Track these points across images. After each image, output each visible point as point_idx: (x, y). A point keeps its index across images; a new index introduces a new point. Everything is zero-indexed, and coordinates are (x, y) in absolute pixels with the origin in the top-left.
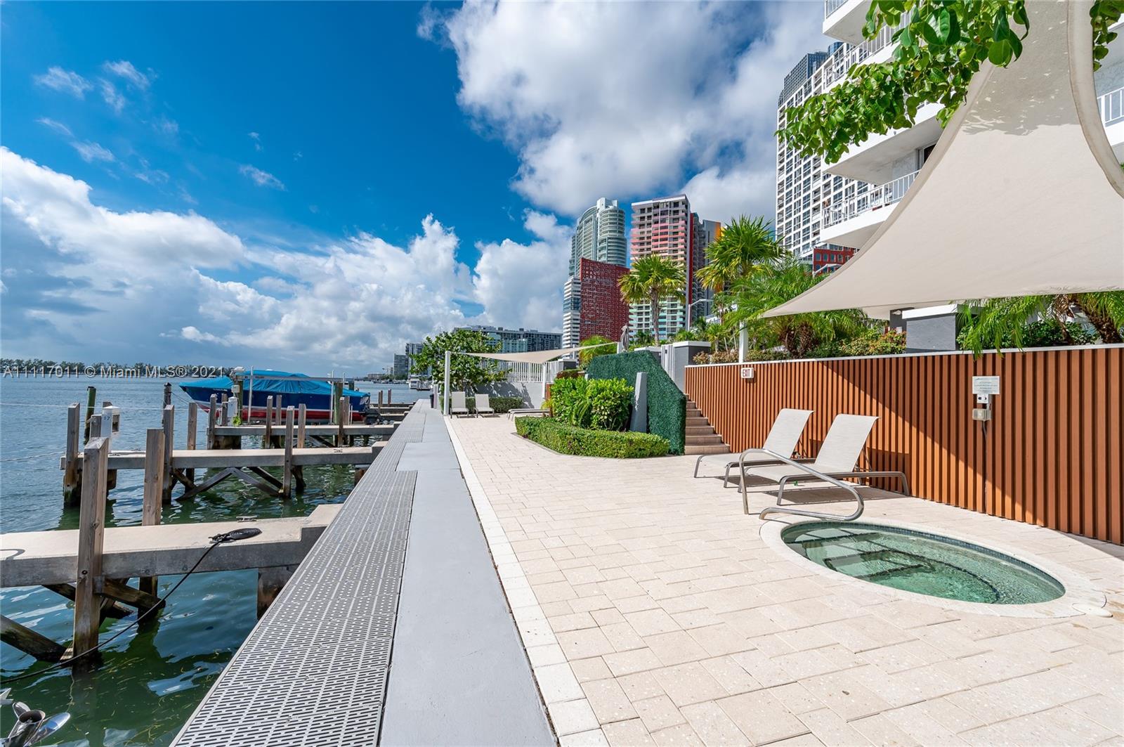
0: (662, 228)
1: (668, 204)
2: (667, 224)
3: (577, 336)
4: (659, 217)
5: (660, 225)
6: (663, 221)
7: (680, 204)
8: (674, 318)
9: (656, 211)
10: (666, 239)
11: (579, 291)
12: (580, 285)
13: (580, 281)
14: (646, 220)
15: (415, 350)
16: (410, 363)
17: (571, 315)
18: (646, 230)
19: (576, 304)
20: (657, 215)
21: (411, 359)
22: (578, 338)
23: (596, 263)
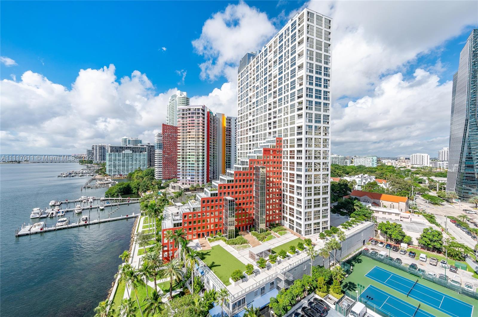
0: (192, 120)
1: (195, 109)
2: (194, 119)
3: (161, 162)
4: (190, 115)
5: (191, 119)
6: (193, 117)
7: (201, 110)
8: (198, 164)
9: (189, 112)
10: (194, 126)
11: (162, 140)
12: (162, 137)
13: (162, 135)
14: (185, 115)
15: (98, 148)
16: (95, 154)
17: (157, 151)
18: (185, 120)
19: (160, 146)
20: (189, 114)
21: (95, 153)
22: (162, 163)
23: (171, 126)
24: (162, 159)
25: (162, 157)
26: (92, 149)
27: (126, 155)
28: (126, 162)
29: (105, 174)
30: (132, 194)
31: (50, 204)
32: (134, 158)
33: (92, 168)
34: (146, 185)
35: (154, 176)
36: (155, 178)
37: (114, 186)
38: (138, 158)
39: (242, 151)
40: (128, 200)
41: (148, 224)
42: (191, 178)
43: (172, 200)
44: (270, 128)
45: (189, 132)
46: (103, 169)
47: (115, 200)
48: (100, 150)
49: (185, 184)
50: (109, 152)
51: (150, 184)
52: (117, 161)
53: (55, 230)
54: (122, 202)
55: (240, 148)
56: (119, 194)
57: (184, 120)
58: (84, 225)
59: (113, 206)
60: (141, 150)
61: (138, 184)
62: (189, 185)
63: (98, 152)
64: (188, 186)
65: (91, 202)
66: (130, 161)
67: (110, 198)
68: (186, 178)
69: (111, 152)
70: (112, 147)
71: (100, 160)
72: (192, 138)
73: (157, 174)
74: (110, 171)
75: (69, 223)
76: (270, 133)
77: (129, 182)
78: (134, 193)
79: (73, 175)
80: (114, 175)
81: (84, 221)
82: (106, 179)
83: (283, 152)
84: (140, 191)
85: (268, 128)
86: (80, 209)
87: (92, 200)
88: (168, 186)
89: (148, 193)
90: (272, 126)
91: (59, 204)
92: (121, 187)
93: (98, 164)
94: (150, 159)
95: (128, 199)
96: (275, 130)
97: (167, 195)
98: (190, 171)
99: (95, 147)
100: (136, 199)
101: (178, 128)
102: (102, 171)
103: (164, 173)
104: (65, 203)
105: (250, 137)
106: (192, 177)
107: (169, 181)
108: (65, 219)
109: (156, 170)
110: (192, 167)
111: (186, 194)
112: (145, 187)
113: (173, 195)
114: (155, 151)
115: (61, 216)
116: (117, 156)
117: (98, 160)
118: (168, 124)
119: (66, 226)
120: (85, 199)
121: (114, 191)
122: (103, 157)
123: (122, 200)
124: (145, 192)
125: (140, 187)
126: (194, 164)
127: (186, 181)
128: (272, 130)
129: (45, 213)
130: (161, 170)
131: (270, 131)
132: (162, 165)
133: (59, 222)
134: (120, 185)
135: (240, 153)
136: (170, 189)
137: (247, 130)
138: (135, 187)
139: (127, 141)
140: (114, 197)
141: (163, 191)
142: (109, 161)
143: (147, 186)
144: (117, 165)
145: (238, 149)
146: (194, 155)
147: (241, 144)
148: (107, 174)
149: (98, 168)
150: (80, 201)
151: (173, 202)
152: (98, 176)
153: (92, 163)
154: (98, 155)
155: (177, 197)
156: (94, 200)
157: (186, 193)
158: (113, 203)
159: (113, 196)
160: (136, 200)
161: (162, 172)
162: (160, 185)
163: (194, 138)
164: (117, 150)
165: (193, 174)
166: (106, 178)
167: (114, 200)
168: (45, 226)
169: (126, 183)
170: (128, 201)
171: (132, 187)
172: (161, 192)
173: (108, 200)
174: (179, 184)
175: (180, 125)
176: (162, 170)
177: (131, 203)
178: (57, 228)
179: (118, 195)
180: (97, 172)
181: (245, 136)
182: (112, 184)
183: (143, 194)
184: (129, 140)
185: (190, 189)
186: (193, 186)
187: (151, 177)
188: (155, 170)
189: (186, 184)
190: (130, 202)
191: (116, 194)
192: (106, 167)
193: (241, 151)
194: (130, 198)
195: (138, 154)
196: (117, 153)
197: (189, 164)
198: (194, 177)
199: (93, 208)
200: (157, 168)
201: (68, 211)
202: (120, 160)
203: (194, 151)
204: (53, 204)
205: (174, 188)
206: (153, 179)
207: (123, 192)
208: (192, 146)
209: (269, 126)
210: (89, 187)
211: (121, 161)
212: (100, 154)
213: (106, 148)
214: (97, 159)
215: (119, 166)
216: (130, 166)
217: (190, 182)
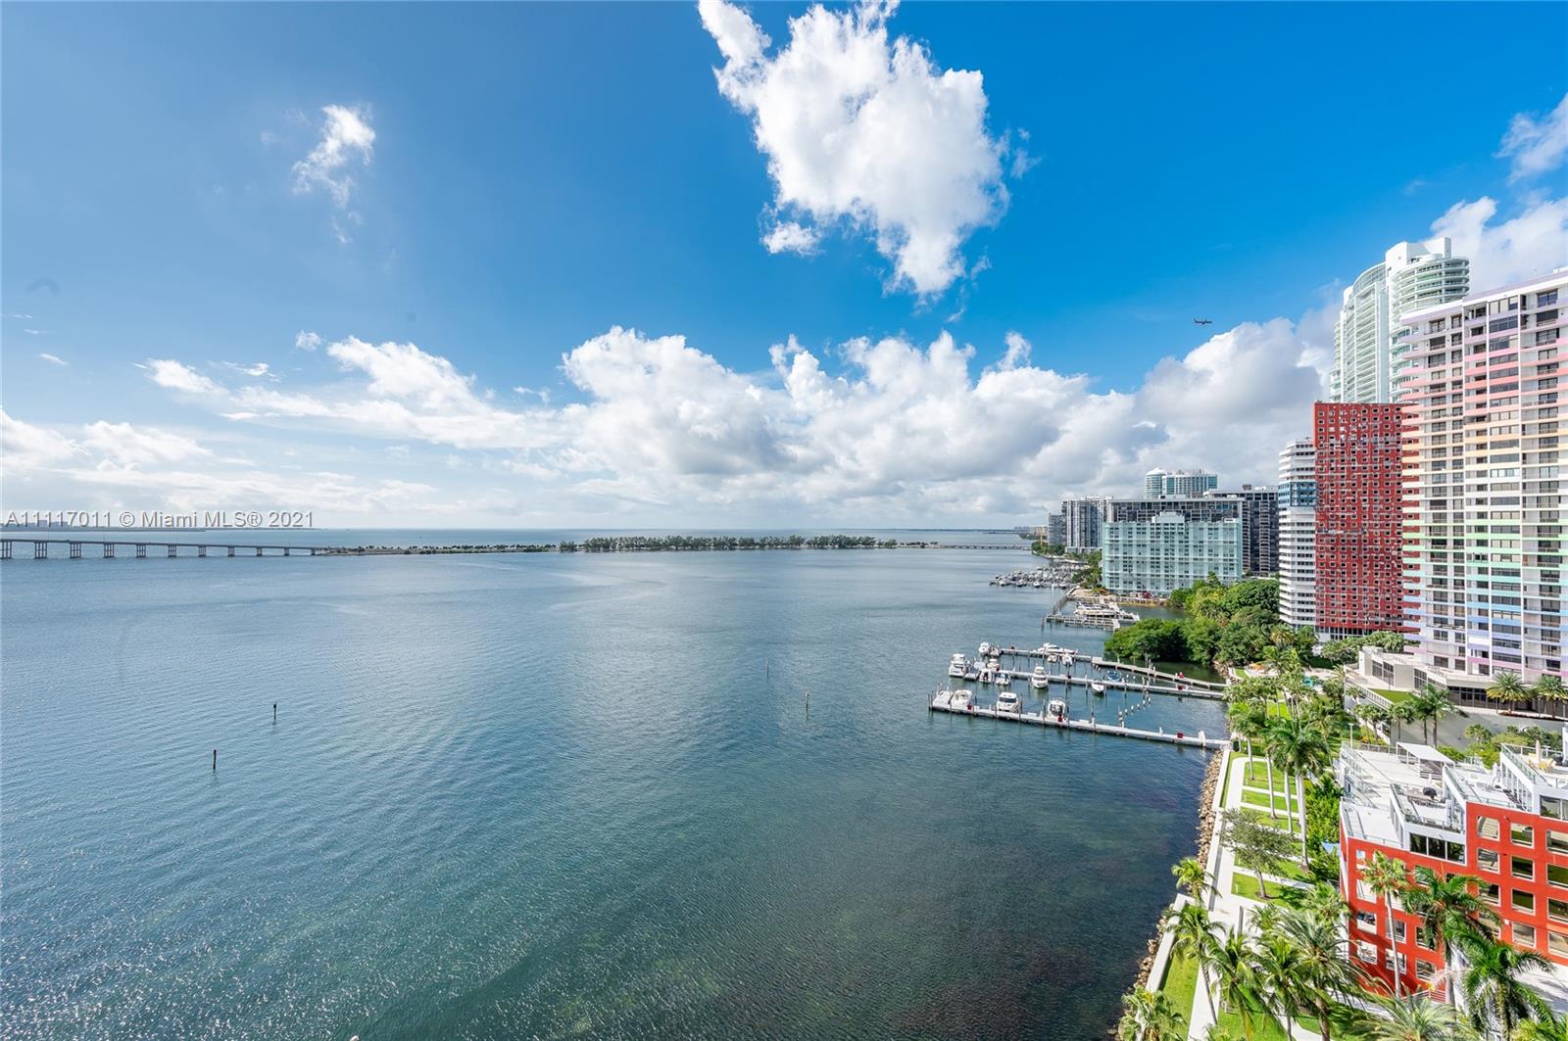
0: (1496, 360)
1: (1518, 300)
2: (1514, 349)
4: (1487, 337)
5: (1488, 355)
9: (1477, 322)
11: (1312, 469)
12: (1314, 457)
13: (1313, 449)
14: (1449, 343)
15: (1076, 509)
16: (1069, 528)
17: (1291, 515)
18: (1448, 366)
19: (1303, 496)
20: (1478, 331)
21: (1069, 523)
22: (1313, 560)
23: (1357, 406)
24: (1314, 544)
25: (1313, 536)
26: (1061, 514)
27: (1162, 531)
28: (1162, 552)
29: (1099, 586)
30: (1191, 666)
31: (981, 650)
32: (1191, 538)
33: (1063, 567)
34: (1245, 640)
35: (1276, 610)
36: (1282, 617)
37: (1127, 628)
38: (1206, 539)
40: (1177, 681)
41: (1269, 792)
42: (1497, 643)
43: (1378, 726)
45: (1480, 419)
46: (1092, 571)
47: (1135, 671)
48: (1083, 516)
49: (1452, 663)
50: (1110, 519)
51: (1261, 640)
52: (1134, 548)
53: (993, 718)
54: (1158, 683)
56: (1147, 656)
57: (1440, 368)
58: (1057, 726)
59: (1129, 689)
60: (1218, 511)
61: (1211, 633)
62: (1484, 670)
63: (1076, 522)
64: (1472, 678)
65: (1068, 665)
66: (1177, 549)
67: (1118, 664)
68: (1459, 637)
69: (1115, 520)
70: (1118, 504)
71: (1083, 543)
72: (1494, 445)
73: (1289, 605)
74: (1114, 578)
75: (1020, 710)
77: (1178, 622)
78: (1198, 663)
79: (1021, 582)
80: (1126, 593)
81: (1054, 713)
82: (1102, 602)
84: (1221, 659)
86: (1044, 679)
87: (1070, 660)
88: (1350, 659)
89: (1254, 672)
91: (996, 652)
92: (1154, 633)
93: (1076, 556)
94: (1254, 543)
95: (1176, 677)
97: (1347, 698)
98: (1490, 606)
99: (1069, 508)
100: (1208, 684)
101: (1404, 410)
102: (1089, 578)
103: (1326, 603)
104: (1009, 654)
106: (1501, 636)
107: (1350, 638)
108: (1013, 696)
109: (1288, 589)
110: (1503, 586)
111: (1462, 714)
112: (1241, 648)
113: (1385, 704)
114: (1281, 513)
115: (1005, 685)
116: (1134, 531)
117: (1076, 545)
118: (1342, 401)
119: (1016, 716)
120: (1052, 653)
121: (1131, 643)
122: (1091, 535)
123: (1158, 677)
124: (1240, 664)
125: (1220, 644)
126: (1516, 573)
127: (1462, 650)
129: (974, 670)
130: (1309, 587)
132: (1314, 568)
133: (1002, 700)
134: (1149, 628)
136: (1361, 671)
138: (1202, 643)
139: (1165, 482)
140: (1131, 663)
141: (1324, 674)
142: (1111, 549)
143: (1247, 645)
144: (1134, 560)
146: (1514, 530)
148: (1104, 588)
149: (1077, 567)
150: (1041, 656)
151: (1380, 733)
152: (1080, 592)
153: (1063, 552)
154: (1076, 530)
155: (1410, 719)
156: (1076, 660)
157: (1466, 709)
158: (1130, 680)
159: (1127, 658)
160: (1205, 687)
161: (1313, 599)
162: (1309, 647)
163: (1513, 443)
164: (1133, 512)
165: (1507, 620)
166: (1101, 599)
167: (1130, 670)
168: (976, 701)
169: (1168, 623)
170: (1177, 684)
171: (1189, 641)
172: (1315, 680)
173: (1114, 667)
174: (1419, 660)
175: (1421, 394)
176: (1314, 591)
177: (1189, 696)
178: (999, 714)
179: (1142, 658)
180: (1077, 579)
182: (1121, 619)
183: (1232, 672)
184: (1171, 480)
185: (1489, 694)
186: (1512, 685)
187: (1265, 612)
188: (1281, 587)
189: (1460, 665)
190: (1186, 690)
191: (1137, 654)
192: (1101, 565)
194: (1185, 675)
195: (1206, 525)
196: (1134, 524)
197: (1482, 571)
198: (1521, 638)
199: (1075, 684)
200: (1291, 579)
201: (1016, 678)
202: (1144, 546)
203: (1519, 508)
204: (986, 650)
205: (1384, 671)
206: (1272, 621)
207: (1159, 650)
208: (1502, 486)
210: (1060, 622)
211: (1148, 549)
212: (1083, 526)
213: (1100, 509)
214: (1074, 541)
215: (1141, 563)
216: (1177, 566)
217: (1490, 662)
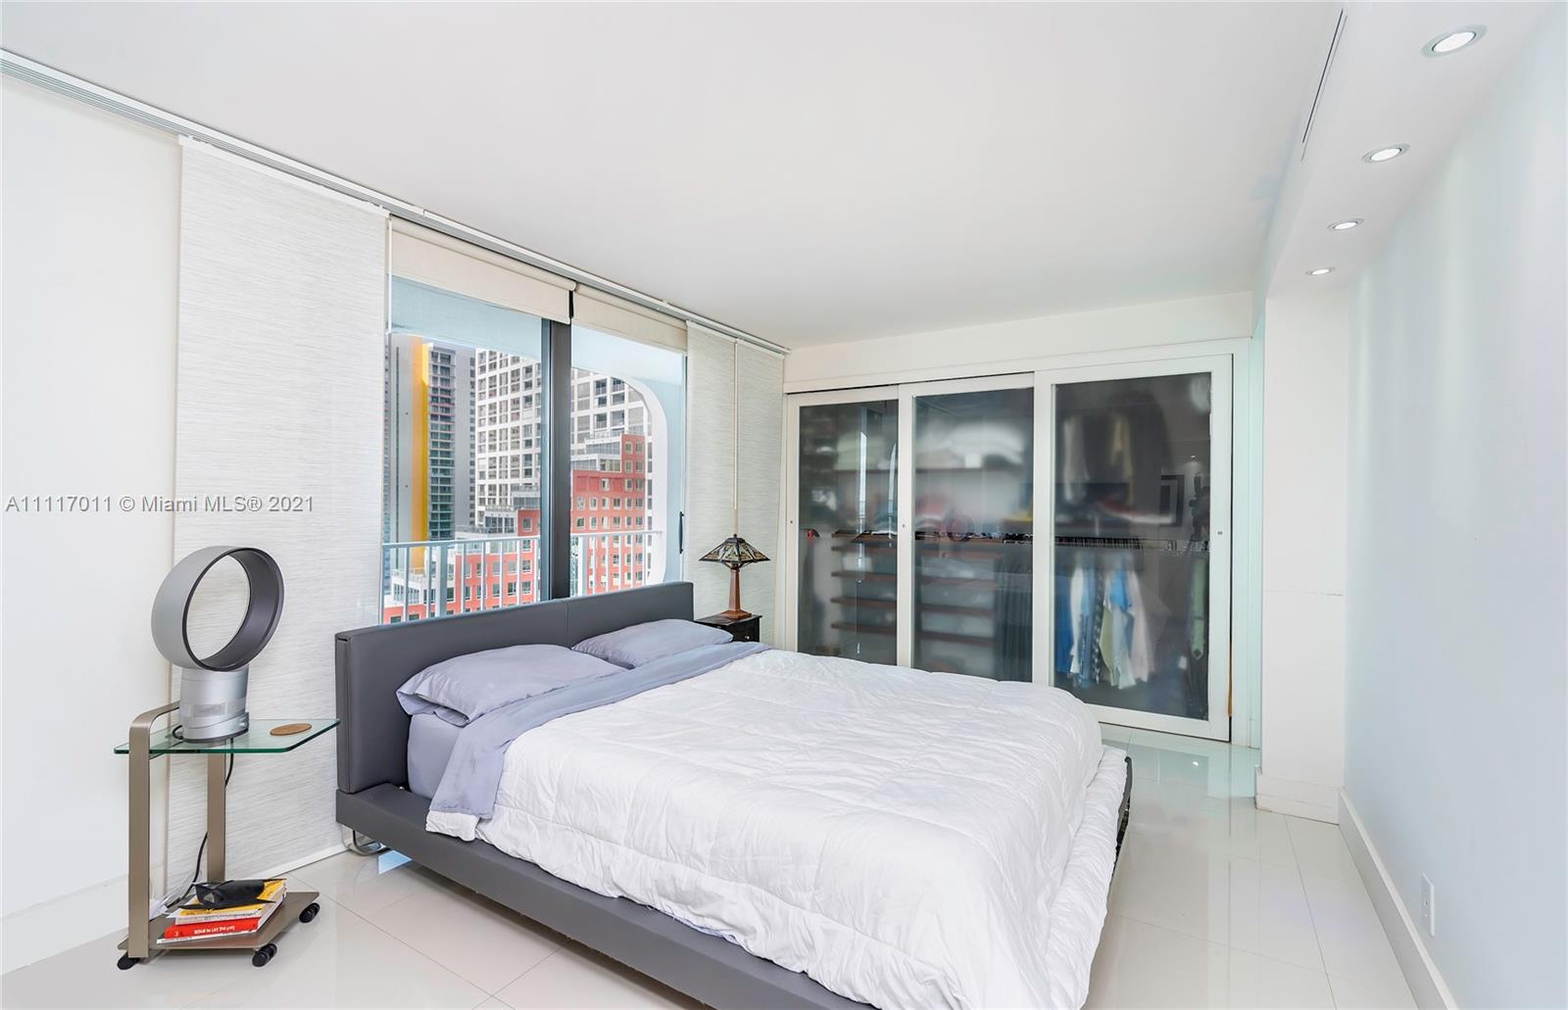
39: (497, 482)
44: (602, 402)
55: (487, 470)
76: (601, 418)
83: (646, 483)
85: (593, 400)
90: (609, 394)
96: (618, 407)
105: (527, 428)
128: (609, 409)
131: (602, 410)
135: (486, 489)
137: (516, 402)
145: (482, 475)
147: (493, 455)
181: (510, 425)
193: (493, 482)
209: (598, 393)
